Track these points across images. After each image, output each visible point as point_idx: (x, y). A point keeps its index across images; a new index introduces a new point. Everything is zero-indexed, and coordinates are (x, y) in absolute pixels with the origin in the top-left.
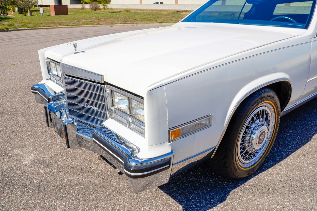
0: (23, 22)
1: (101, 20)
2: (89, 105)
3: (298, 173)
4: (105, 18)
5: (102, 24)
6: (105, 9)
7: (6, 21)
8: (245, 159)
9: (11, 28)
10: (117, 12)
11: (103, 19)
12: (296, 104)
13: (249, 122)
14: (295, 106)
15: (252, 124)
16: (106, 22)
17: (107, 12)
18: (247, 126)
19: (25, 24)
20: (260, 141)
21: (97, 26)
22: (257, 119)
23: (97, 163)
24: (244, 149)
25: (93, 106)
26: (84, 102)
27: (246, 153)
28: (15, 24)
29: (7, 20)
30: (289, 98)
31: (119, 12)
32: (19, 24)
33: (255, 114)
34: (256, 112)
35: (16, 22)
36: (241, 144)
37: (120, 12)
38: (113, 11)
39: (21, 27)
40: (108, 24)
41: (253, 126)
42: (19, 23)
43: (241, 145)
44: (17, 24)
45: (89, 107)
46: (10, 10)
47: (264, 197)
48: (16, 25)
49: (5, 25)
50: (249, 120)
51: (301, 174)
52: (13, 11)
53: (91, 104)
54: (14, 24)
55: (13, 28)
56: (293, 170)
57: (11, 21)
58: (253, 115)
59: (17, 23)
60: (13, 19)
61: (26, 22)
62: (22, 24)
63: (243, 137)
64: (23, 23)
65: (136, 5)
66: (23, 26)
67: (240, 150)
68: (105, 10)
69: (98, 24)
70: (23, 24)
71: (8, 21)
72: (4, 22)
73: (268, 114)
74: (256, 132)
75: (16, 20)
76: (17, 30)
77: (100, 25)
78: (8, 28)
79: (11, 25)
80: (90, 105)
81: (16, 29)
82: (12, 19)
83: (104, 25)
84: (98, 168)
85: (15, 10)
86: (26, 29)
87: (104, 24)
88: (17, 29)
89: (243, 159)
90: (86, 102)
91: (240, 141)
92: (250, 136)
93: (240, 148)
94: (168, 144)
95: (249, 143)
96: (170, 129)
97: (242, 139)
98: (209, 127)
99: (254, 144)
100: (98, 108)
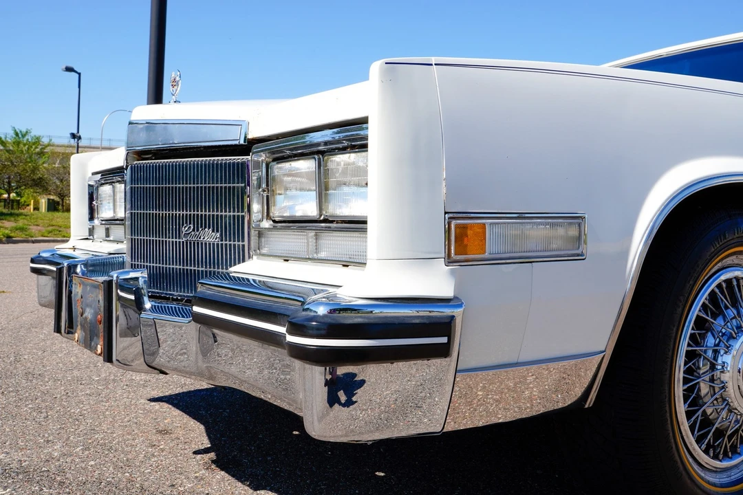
0: (54, 223)
2: (194, 230)
7: (9, 221)
8: (721, 456)
9: (19, 236)
13: (692, 337)
15: (703, 337)
18: (687, 351)
19: (57, 228)
22: (715, 316)
23: (196, 477)
24: (707, 422)
27: (720, 433)
28: (31, 227)
29: (13, 219)
32: (43, 228)
33: (704, 305)
34: (703, 297)
35: (36, 223)
36: (689, 415)
39: (46, 235)
41: (710, 341)
42: (43, 226)
43: (688, 418)
44: (35, 227)
46: (28, 205)
48: (34, 229)
49: (6, 228)
50: (690, 331)
52: (35, 209)
53: (201, 227)
54: (28, 227)
55: (24, 236)
57: (21, 221)
58: (696, 311)
59: (38, 225)
60: (28, 217)
61: (60, 224)
62: (50, 228)
63: (688, 391)
64: (53, 226)
66: (50, 232)
67: (693, 434)
70: (53, 228)
71: (15, 220)
72: (4, 221)
74: (728, 359)
75: (37, 218)
76: (33, 242)
78: (12, 235)
79: (22, 229)
80: (198, 230)
81: (30, 239)
82: (26, 216)
84: (199, 486)
85: (40, 207)
86: (59, 239)
88: (33, 239)
89: (715, 457)
90: (186, 223)
91: (681, 408)
92: (715, 359)
93: (692, 428)
94: (441, 267)
95: (712, 380)
96: (451, 216)
97: (686, 399)
98: (579, 257)
99: (730, 385)
100: (218, 235)
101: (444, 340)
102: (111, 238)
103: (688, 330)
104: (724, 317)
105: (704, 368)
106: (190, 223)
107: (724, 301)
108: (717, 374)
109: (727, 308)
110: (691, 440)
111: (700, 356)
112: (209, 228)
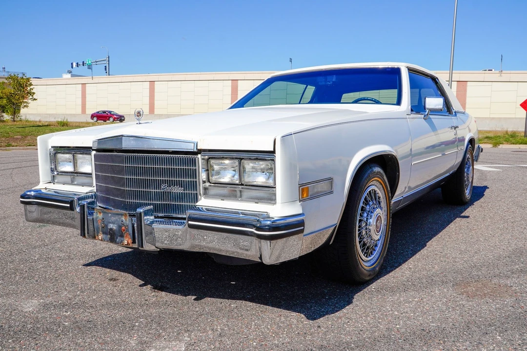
1: (14, 138)
2: (168, 187)
3: (425, 273)
4: (22, 135)
5: (16, 146)
6: (14, 121)
8: (363, 254)
10: (43, 126)
11: (20, 137)
12: (404, 197)
13: (360, 214)
14: (402, 198)
15: (363, 213)
16: (26, 142)
17: (20, 126)
18: (359, 220)
20: (378, 228)
21: (6, 150)
22: (366, 205)
24: (364, 244)
25: (176, 186)
26: (158, 184)
27: (368, 248)
30: (397, 180)
31: (45, 126)
33: (363, 202)
34: (363, 200)
36: (360, 242)
37: (48, 125)
38: (32, 124)
40: (30, 146)
41: (365, 215)
45: (168, 189)
47: (396, 295)
51: (429, 273)
53: (172, 185)
56: (418, 271)
58: (361, 204)
63: (359, 234)
65: (74, 115)
68: (15, 123)
69: (9, 145)
73: (375, 191)
74: (371, 221)
77: (13, 146)
80: (170, 187)
83: (21, 148)
87: (22, 146)
89: (367, 257)
90: (163, 183)
91: (358, 240)
92: (367, 221)
93: (360, 247)
94: (298, 203)
95: (366, 229)
96: (301, 185)
97: (359, 236)
98: (331, 192)
99: (372, 230)
100: (183, 188)
101: (303, 228)
102: (76, 183)
103: (359, 211)
104: (369, 205)
105: (363, 225)
106: (165, 184)
107: (369, 199)
108: (368, 227)
109: (370, 201)
110: (360, 251)
111: (362, 220)
112: (177, 186)
